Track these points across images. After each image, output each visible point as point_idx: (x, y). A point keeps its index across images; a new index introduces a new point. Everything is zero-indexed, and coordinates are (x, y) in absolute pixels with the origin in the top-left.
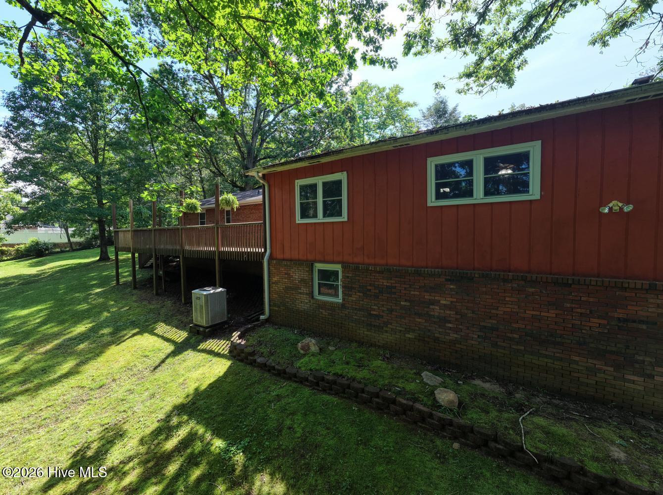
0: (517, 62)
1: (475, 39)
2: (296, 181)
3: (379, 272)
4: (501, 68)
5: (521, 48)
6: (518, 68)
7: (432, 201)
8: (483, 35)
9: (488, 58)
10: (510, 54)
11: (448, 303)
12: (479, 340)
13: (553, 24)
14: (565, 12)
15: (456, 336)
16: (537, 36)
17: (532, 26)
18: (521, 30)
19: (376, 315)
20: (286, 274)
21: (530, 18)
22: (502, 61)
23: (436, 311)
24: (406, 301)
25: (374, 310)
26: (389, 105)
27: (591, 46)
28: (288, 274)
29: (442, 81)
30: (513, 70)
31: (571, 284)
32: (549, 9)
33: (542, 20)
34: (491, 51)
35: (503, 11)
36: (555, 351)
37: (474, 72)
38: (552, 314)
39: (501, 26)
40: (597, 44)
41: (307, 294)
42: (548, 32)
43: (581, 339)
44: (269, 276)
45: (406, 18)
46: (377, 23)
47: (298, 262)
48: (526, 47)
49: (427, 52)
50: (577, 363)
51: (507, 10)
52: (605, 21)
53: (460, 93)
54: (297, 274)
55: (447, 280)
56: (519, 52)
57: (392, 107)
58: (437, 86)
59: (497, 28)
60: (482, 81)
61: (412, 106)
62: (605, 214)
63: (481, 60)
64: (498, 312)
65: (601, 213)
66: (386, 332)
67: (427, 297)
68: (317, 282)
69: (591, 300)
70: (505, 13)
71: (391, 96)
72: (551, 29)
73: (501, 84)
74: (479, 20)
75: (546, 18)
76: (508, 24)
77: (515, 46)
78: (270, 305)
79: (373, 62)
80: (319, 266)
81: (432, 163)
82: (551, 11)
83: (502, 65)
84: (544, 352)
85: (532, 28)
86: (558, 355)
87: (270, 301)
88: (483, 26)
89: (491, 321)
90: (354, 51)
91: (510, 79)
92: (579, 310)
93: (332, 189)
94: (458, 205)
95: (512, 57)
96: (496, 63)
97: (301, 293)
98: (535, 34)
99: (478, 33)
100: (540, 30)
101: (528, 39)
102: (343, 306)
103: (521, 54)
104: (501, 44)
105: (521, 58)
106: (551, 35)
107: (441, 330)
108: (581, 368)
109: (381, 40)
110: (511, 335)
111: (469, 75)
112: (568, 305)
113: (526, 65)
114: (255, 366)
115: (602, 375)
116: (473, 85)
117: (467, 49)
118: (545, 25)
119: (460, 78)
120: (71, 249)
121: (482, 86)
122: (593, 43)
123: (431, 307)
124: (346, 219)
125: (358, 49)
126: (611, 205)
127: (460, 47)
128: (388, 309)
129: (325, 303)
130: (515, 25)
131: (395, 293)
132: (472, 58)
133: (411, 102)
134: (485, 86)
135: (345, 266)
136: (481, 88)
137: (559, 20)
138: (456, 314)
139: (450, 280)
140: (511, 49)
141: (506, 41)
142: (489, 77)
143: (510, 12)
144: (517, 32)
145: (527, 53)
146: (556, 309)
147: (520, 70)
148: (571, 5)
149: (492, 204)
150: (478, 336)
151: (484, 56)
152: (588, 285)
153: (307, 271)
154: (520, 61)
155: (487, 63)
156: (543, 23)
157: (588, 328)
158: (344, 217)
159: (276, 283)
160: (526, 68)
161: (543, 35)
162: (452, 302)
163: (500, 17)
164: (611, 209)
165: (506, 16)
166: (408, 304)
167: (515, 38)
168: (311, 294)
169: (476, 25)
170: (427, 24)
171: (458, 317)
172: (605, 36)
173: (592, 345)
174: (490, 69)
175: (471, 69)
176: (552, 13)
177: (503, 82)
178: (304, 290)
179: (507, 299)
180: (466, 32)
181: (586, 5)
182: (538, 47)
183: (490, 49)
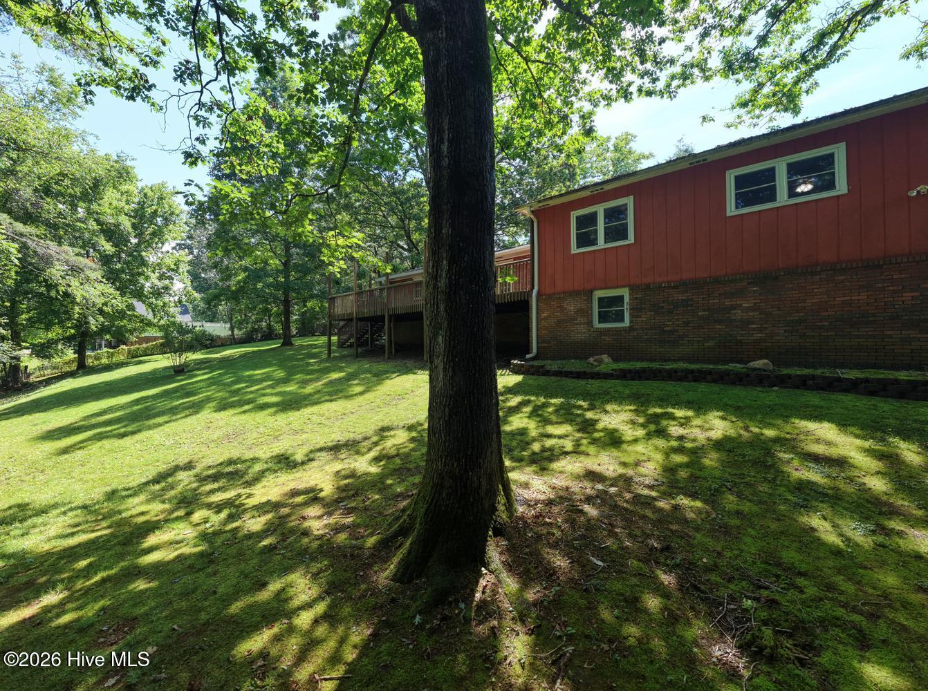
0: (804, 86)
1: (753, 64)
2: (572, 213)
3: (674, 288)
4: (784, 94)
5: (811, 69)
6: (807, 92)
7: (731, 209)
8: (763, 58)
9: (769, 83)
10: (797, 76)
11: (752, 305)
12: (786, 334)
13: (851, 40)
14: (866, 26)
15: (760, 335)
16: (831, 54)
17: (824, 44)
18: (811, 49)
19: (671, 331)
20: (558, 307)
21: (822, 37)
22: (785, 86)
23: (738, 314)
24: (704, 311)
25: (668, 326)
26: (619, 158)
27: (904, 61)
28: (561, 307)
29: (711, 114)
30: (799, 94)
31: (882, 266)
32: (846, 25)
33: (836, 36)
34: (774, 75)
35: (785, 31)
36: (867, 330)
37: (751, 101)
38: (864, 296)
39: (782, 47)
40: (911, 57)
41: (584, 323)
42: (845, 49)
43: (894, 314)
44: (537, 313)
45: (684, 48)
46: (655, 56)
47: (574, 294)
48: (818, 67)
49: (692, 83)
50: (890, 337)
51: (790, 30)
52: (920, 30)
53: (729, 127)
54: (572, 306)
55: (749, 284)
56: (809, 74)
57: (623, 159)
58: (704, 118)
59: (777, 49)
60: (757, 112)
61: (648, 158)
62: (913, 197)
63: (761, 85)
64: (805, 305)
65: (909, 197)
66: (682, 345)
67: (728, 302)
68: (597, 310)
69: (903, 276)
70: (788, 33)
71: (619, 146)
72: (848, 45)
73: (783, 113)
74: (759, 43)
75: (842, 34)
76: (791, 44)
77: (803, 68)
78: (538, 343)
79: (649, 94)
80: (599, 294)
81: (731, 176)
82: (848, 26)
83: (785, 90)
84: (856, 333)
85: (824, 46)
86: (871, 333)
87: (537, 339)
88: (763, 49)
89: (798, 314)
90: (630, 85)
91: (796, 106)
92: (891, 288)
93: (615, 214)
94: (760, 211)
95: (799, 81)
96: (777, 89)
97: (577, 324)
98: (828, 53)
99: (757, 58)
100: (835, 47)
101: (819, 58)
102: (631, 328)
103: (810, 75)
104: (786, 66)
105: (811, 80)
106: (849, 51)
107: (743, 332)
108: (895, 340)
109: (658, 71)
110: (820, 324)
111: (744, 105)
112: (880, 285)
113: (817, 88)
114: (550, 376)
115: (918, 343)
116: (746, 118)
117: (740, 76)
118: (841, 42)
119: (733, 108)
120: (232, 342)
121: (758, 117)
122: (907, 56)
123: (732, 312)
124: (632, 241)
125: (633, 82)
126: (919, 189)
127: (733, 74)
128: (684, 322)
129: (608, 330)
130: (801, 45)
131: (692, 305)
132: (747, 86)
133: (647, 153)
134: (761, 118)
135: (633, 288)
136: (755, 120)
137: (858, 36)
138: (760, 314)
139: (752, 283)
140: (799, 71)
141: (792, 63)
142: (767, 106)
143: (794, 31)
144: (806, 52)
145: (819, 75)
146: (868, 291)
147: (810, 94)
148: (873, 18)
149: (796, 204)
150: (785, 331)
151: (764, 81)
152: (899, 263)
153: (585, 300)
154: (808, 84)
155: (767, 89)
156: (839, 39)
157: (901, 303)
158: (631, 239)
159: (545, 318)
160: (816, 92)
161: (839, 52)
162: (755, 304)
163: (782, 38)
164: (918, 192)
165: (789, 36)
166: (707, 313)
167: (803, 58)
168: (590, 323)
169: (755, 49)
170: (706, 52)
171: (763, 316)
172: (922, 47)
173: (906, 317)
174: (768, 97)
175: (747, 97)
176: (849, 29)
177: (786, 110)
178: (580, 320)
179: (816, 291)
180: (742, 58)
181: (892, 16)
182: (833, 67)
183: (772, 73)
